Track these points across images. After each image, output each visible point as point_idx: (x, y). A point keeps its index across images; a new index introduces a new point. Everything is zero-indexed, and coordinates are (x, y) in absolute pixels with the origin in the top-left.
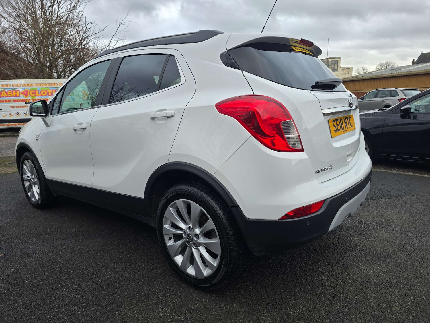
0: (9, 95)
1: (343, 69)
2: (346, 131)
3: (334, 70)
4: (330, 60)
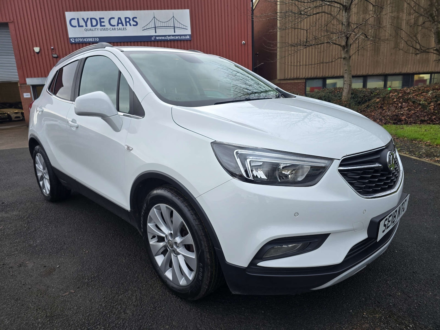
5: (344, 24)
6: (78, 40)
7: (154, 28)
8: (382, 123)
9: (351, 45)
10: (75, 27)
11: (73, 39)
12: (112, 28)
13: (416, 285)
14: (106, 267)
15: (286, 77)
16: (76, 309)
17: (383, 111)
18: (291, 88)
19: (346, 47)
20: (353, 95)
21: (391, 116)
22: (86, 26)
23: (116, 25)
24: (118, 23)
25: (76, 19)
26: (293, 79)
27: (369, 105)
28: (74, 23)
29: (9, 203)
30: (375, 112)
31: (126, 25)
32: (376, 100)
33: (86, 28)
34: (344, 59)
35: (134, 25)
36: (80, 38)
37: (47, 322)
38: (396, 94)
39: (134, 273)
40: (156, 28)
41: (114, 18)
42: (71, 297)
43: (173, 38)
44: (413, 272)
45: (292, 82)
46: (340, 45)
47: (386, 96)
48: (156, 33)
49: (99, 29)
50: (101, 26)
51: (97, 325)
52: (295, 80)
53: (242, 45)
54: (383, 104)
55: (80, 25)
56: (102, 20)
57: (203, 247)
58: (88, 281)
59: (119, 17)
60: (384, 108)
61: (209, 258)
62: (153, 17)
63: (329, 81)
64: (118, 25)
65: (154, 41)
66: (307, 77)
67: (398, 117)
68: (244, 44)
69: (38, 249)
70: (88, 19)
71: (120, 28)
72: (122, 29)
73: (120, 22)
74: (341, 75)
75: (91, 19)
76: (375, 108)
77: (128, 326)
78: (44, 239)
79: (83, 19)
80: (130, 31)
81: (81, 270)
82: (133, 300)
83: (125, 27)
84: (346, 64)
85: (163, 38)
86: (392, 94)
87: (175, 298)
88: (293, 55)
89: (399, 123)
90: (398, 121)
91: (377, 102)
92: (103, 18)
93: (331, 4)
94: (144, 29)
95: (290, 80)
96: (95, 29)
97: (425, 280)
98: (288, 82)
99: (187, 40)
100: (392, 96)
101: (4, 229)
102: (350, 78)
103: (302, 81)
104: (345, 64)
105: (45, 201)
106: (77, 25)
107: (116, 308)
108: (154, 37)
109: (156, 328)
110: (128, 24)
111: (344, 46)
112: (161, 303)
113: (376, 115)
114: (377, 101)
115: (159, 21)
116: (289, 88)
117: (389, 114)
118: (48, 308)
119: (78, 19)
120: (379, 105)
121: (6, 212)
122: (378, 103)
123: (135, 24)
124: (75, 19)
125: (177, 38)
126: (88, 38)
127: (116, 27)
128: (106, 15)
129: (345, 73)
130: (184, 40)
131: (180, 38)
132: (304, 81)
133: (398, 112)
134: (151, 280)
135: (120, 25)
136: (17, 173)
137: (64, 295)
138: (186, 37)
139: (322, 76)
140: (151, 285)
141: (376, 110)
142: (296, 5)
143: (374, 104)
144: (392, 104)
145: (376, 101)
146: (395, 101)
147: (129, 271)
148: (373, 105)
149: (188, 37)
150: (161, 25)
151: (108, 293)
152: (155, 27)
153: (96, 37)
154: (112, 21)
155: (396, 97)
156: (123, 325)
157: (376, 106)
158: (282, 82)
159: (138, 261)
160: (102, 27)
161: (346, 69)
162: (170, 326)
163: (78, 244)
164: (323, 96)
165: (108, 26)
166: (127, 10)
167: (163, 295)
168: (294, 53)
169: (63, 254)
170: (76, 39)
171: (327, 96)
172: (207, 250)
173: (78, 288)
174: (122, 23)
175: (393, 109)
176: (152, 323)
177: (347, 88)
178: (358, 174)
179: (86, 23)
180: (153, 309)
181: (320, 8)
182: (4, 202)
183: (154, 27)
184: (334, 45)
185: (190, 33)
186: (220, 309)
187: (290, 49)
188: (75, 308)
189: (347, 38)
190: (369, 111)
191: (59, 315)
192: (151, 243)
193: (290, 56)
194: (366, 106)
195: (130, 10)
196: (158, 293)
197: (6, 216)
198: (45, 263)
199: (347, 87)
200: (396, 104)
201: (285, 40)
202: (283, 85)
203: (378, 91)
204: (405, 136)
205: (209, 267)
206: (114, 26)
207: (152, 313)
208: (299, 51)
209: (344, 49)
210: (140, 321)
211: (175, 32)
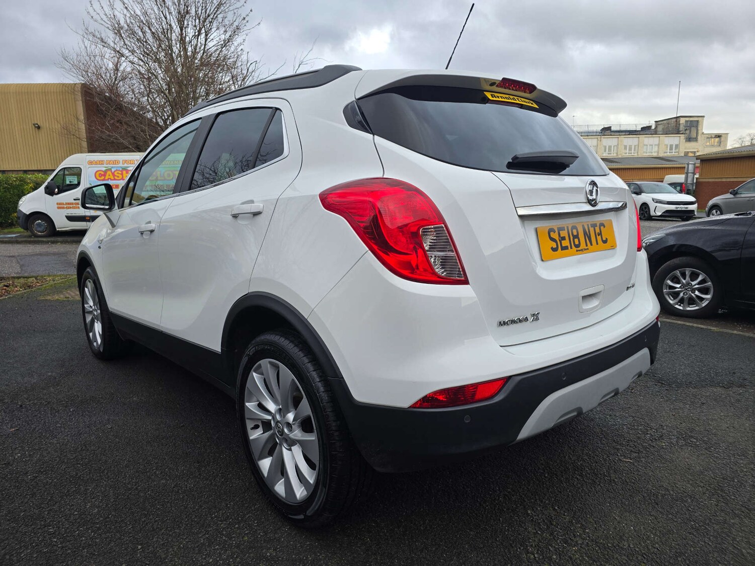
0: (116, 178)
1: (708, 138)
2: (585, 249)
3: (689, 139)
4: (682, 121)
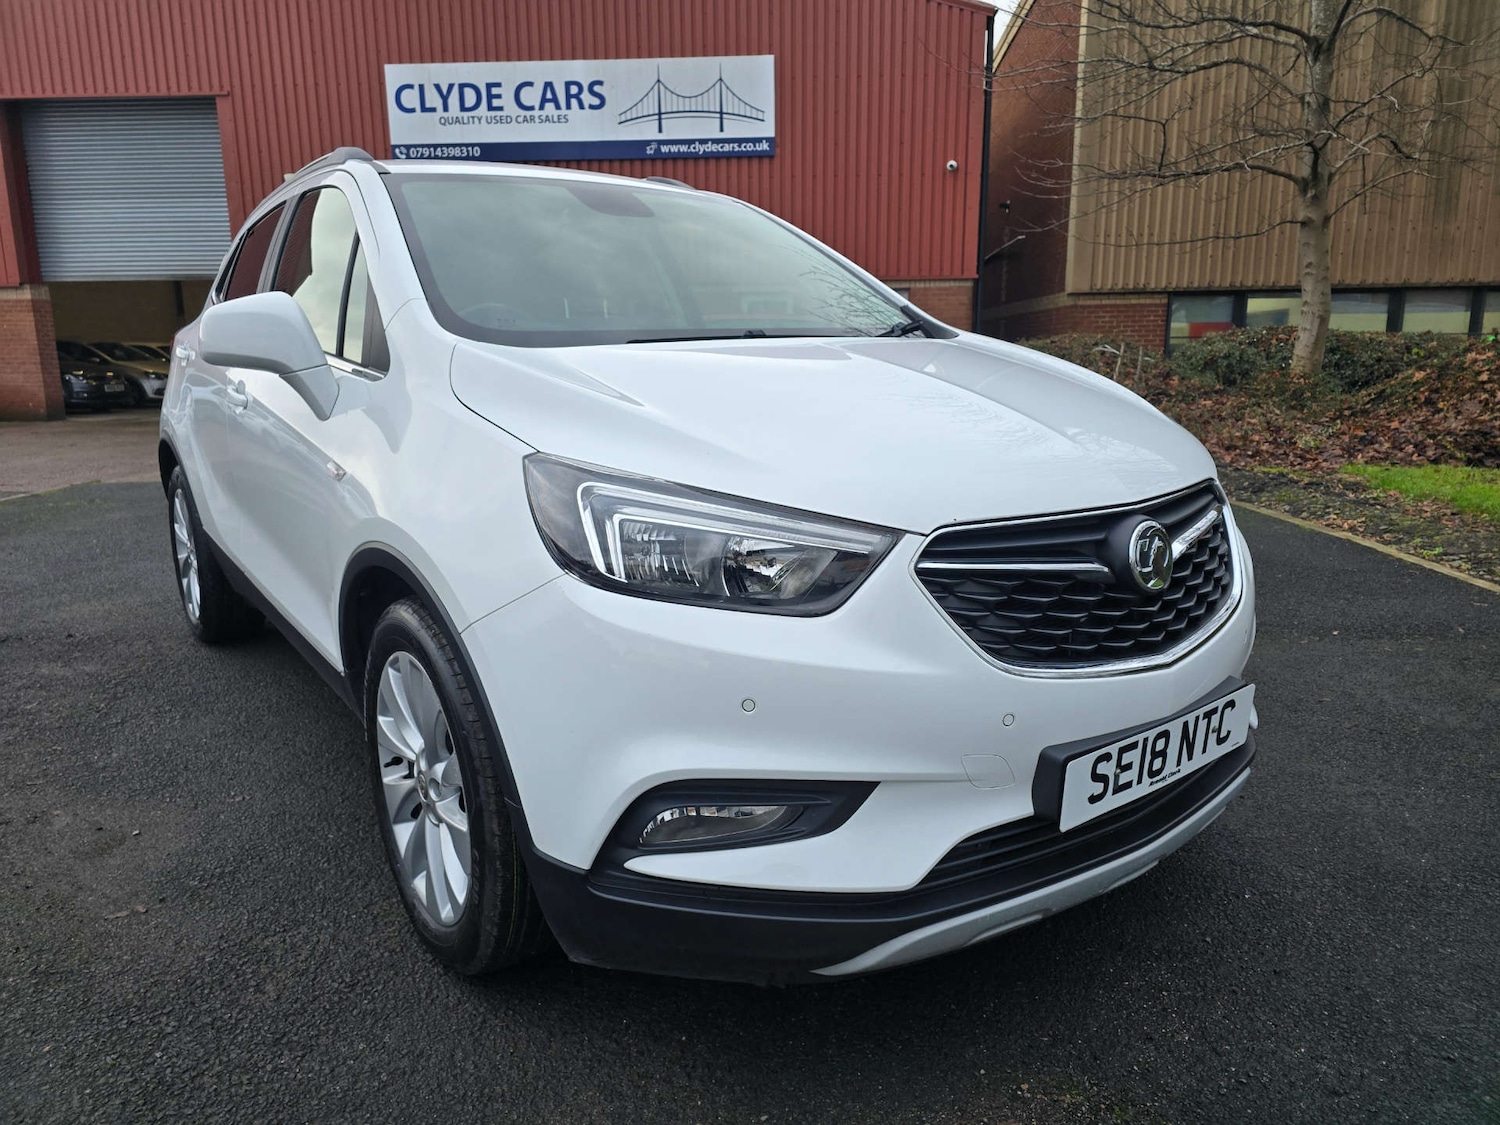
5: (1308, 103)
6: (418, 152)
7: (654, 115)
8: (1421, 458)
9: (1331, 176)
10: (412, 110)
11: (404, 150)
12: (525, 117)
13: (1263, 1018)
14: (272, 849)
15: (1099, 287)
16: (127, 961)
17: (1436, 416)
18: (1115, 324)
19: (1314, 184)
20: (1337, 357)
21: (1462, 433)
22: (446, 109)
23: (537, 107)
24: (544, 101)
25: (417, 88)
26: (1124, 293)
27: (1383, 391)
28: (410, 98)
29: (86, 638)
30: (1403, 418)
31: (569, 107)
32: (1411, 376)
33: (445, 115)
34: (1303, 224)
35: (592, 107)
36: (423, 146)
37: (29, 988)
38: (1490, 354)
39: (342, 874)
40: (663, 116)
41: (530, 84)
42: (129, 925)
43: (714, 148)
44: (1275, 971)
45: (1118, 302)
46: (1289, 177)
47: (1451, 363)
48: (660, 131)
49: (483, 121)
50: (491, 108)
51: (162, 1013)
52: (1131, 296)
53: (944, 174)
54: (1437, 391)
55: (428, 105)
56: (495, 91)
57: (483, 797)
58: (199, 886)
59: (548, 80)
60: (1441, 405)
61: (498, 833)
62: (656, 80)
63: (1255, 305)
64: (542, 107)
65: (653, 159)
66: (1174, 285)
67: (1486, 440)
68: (955, 171)
69: (104, 777)
70: (451, 87)
71: (547, 116)
72: (556, 119)
73: (549, 95)
74: (1293, 283)
75: (462, 86)
76: (1406, 402)
77: (247, 1029)
78: (134, 751)
79: (437, 87)
80: (582, 127)
81: (196, 851)
82: (300, 955)
83: (564, 111)
84: (1312, 242)
85: (684, 148)
86: (1474, 354)
87: (430, 962)
88: (1115, 207)
89: (1488, 462)
90: (1488, 455)
91: (1415, 384)
92: (498, 85)
93: (1266, 35)
94: (623, 119)
95: (1111, 297)
96: (471, 119)
97: (1305, 1002)
98: (1105, 302)
99: (760, 156)
100: (1475, 361)
101: (40, 710)
102: (1323, 294)
103: (1158, 301)
104: (1307, 244)
105: (191, 640)
106: (418, 108)
107: (240, 972)
108: (654, 146)
109: (326, 1046)
110: (574, 102)
111: (1303, 179)
112: (376, 975)
113: (1403, 430)
114: (1415, 380)
115: (672, 92)
116: (1108, 325)
117: (1456, 428)
118: (51, 949)
119: (421, 87)
120: (1423, 392)
121: (66, 664)
122: (1417, 386)
123: (596, 101)
124: (411, 87)
125: (727, 148)
126: (448, 146)
127: (536, 113)
128: (507, 73)
129: (1308, 274)
130: (750, 156)
131: (737, 149)
132: (1165, 301)
133: (1491, 420)
134: (384, 900)
135: (550, 106)
136: (151, 552)
137: (111, 917)
138: (757, 145)
139: (1231, 285)
140: (375, 917)
141: (1410, 412)
142: (1135, 37)
143: (1403, 388)
144: (1472, 390)
145: (1411, 378)
146: (1484, 383)
147: (329, 869)
148: (1401, 391)
149: (765, 146)
150: (678, 107)
151: (237, 925)
152: (660, 114)
153: (473, 145)
154: (525, 94)
155: (1487, 367)
156: (236, 1024)
157: (1410, 398)
158: (1082, 302)
159: (373, 841)
160: (493, 113)
161: (1309, 261)
162: (373, 1044)
163: (223, 774)
164: (1222, 355)
165: (511, 108)
166: (574, 58)
167: (398, 950)
168: (1118, 202)
169: (168, 800)
170: (412, 149)
171: (1237, 353)
172: (493, 807)
173: (161, 901)
174: (555, 100)
175: (1472, 408)
176: (323, 1028)
177: (1310, 330)
178: (1002, 590)
179: (445, 99)
180: (345, 988)
181: (1225, 47)
182: (72, 633)
183: (657, 112)
184: (1271, 176)
185: (771, 133)
186: (553, 1012)
187: (1106, 189)
188: (125, 957)
189: (1317, 153)
190: (1382, 412)
191: (72, 971)
192: (386, 780)
193: (1104, 210)
194: (1373, 396)
195: (585, 57)
196: (385, 942)
197: (62, 673)
198: (106, 819)
199: (1312, 324)
200: (1485, 391)
201: (1101, 158)
202: (1086, 314)
203: (1435, 343)
204: (1485, 506)
205: (498, 863)
206: (532, 108)
207: (336, 999)
208: (1138, 195)
209: (1304, 191)
210: (290, 1019)
211: (722, 130)
